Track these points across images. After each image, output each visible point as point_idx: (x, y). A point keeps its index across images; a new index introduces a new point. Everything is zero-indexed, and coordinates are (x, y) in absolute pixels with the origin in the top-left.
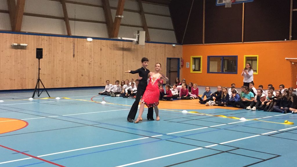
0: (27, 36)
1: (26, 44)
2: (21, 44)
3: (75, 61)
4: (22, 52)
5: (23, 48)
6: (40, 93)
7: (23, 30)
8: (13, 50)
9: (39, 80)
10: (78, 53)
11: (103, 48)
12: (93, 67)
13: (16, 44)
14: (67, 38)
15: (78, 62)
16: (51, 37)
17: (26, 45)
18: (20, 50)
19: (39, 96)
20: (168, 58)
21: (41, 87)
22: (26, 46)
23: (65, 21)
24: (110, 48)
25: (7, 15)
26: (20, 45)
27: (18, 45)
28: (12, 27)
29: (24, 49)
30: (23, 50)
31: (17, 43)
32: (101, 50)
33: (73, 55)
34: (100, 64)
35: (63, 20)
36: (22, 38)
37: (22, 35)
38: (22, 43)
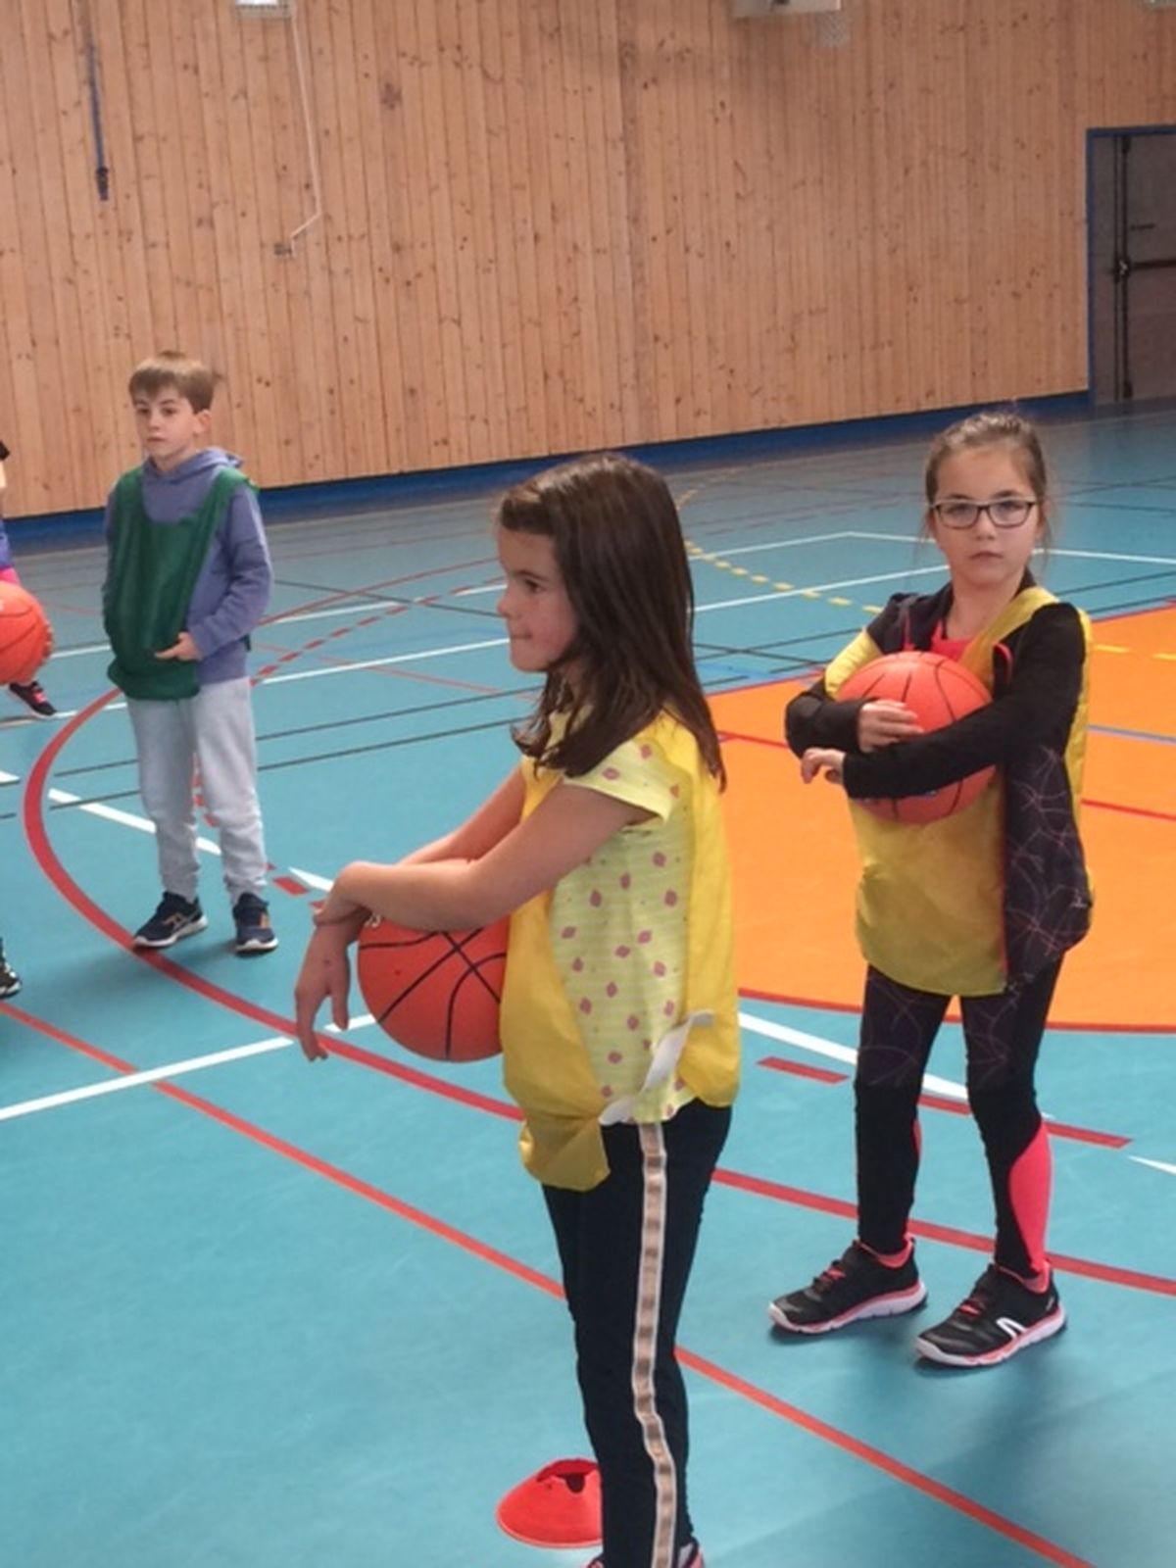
3: (126, 235)
10: (148, 147)
11: (408, 79)
12: (319, 285)
15: (150, 246)
20: (1094, 135)
24: (486, 75)
32: (391, 97)
33: (94, 169)
34: (397, 248)
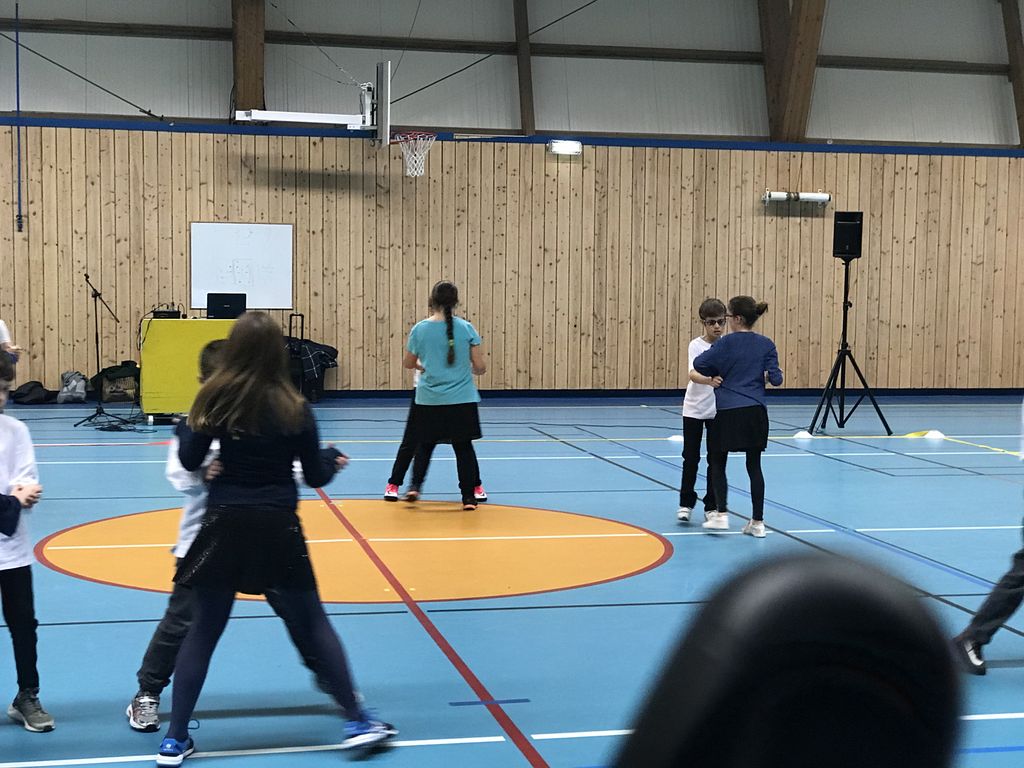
0: (830, 156)
1: (825, 192)
2: (803, 196)
4: (806, 229)
5: (812, 209)
6: (848, 408)
7: (813, 133)
8: (768, 219)
9: (844, 352)
13: (783, 195)
14: (1013, 159)
16: (937, 158)
17: (825, 196)
18: (798, 220)
19: (841, 424)
21: (853, 382)
22: (824, 204)
23: (1010, 81)
25: (755, 71)
26: (797, 199)
27: (789, 199)
28: (770, 120)
29: (817, 216)
30: (809, 219)
31: (784, 190)
35: (1004, 78)
36: (807, 167)
37: (808, 155)
38: (807, 191)
